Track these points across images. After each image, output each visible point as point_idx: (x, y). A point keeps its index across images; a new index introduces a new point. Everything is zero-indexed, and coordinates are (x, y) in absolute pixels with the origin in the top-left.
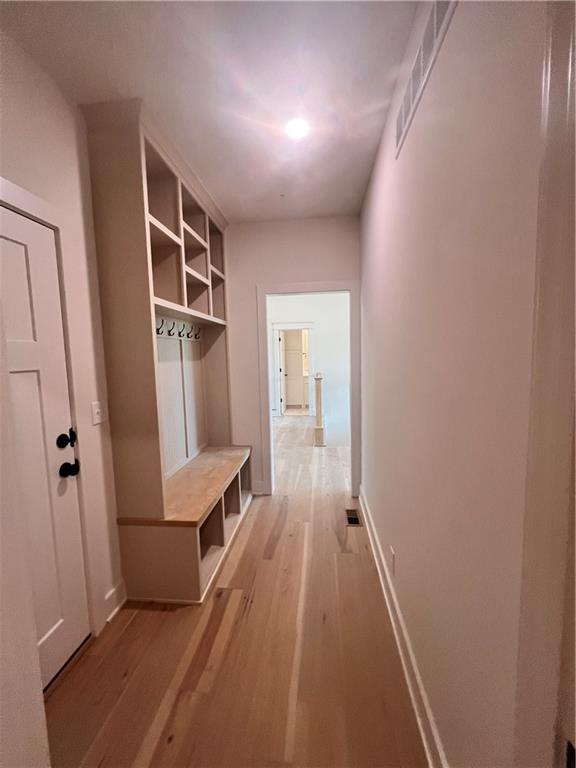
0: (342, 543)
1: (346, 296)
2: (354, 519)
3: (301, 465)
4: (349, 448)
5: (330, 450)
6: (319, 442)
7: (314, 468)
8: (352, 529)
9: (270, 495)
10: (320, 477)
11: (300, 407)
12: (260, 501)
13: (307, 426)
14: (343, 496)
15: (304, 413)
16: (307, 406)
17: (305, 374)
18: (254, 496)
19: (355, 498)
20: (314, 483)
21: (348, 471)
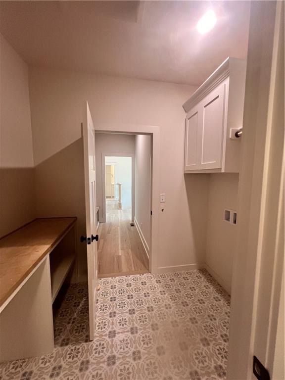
0: (129, 230)
1: (130, 158)
2: (132, 225)
3: (114, 215)
4: (131, 209)
5: (124, 210)
6: (120, 208)
7: (119, 215)
8: (132, 227)
9: (105, 222)
10: (121, 217)
11: (110, 197)
12: (102, 224)
13: (114, 204)
14: (129, 221)
15: (112, 199)
16: (113, 197)
17: (112, 183)
18: (100, 223)
19: (133, 221)
20: (120, 219)
21: (131, 215)
